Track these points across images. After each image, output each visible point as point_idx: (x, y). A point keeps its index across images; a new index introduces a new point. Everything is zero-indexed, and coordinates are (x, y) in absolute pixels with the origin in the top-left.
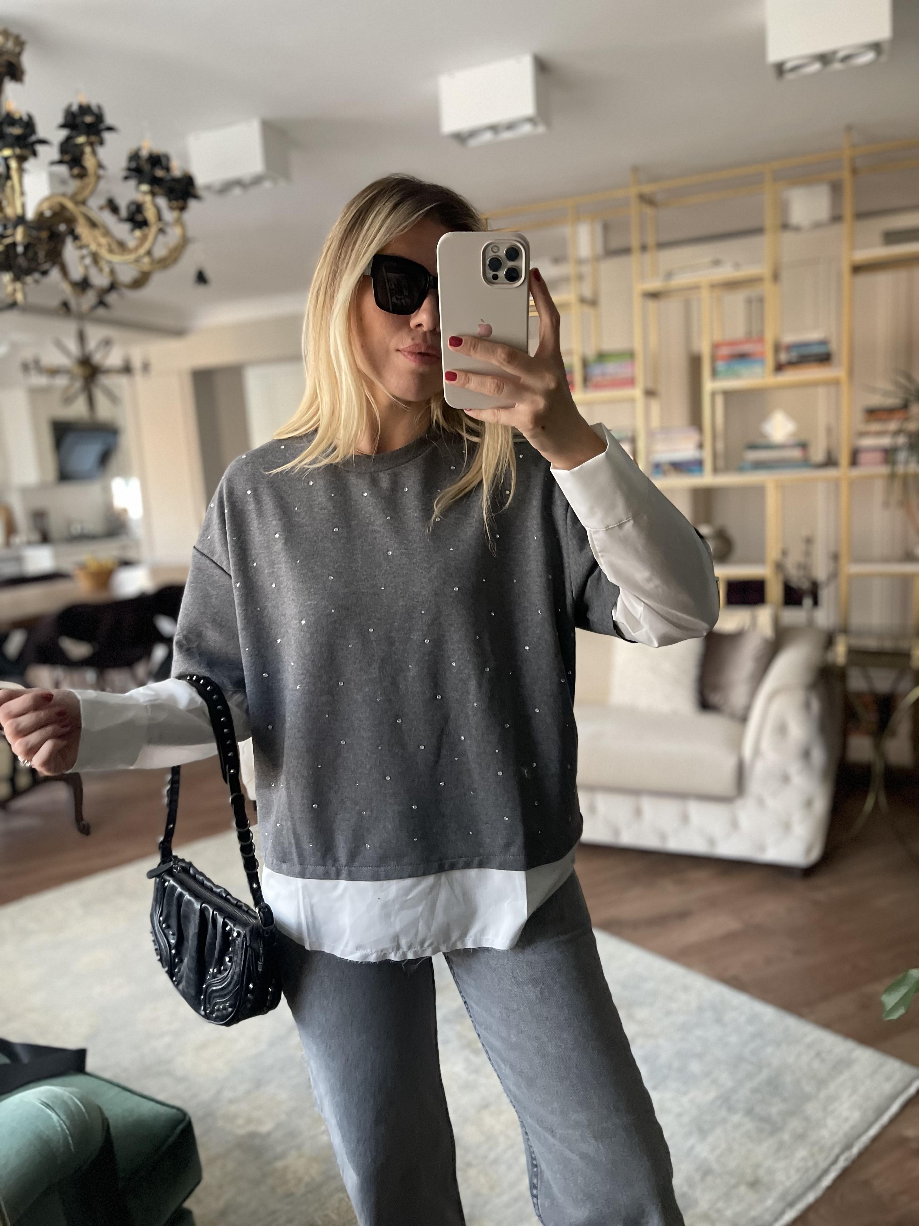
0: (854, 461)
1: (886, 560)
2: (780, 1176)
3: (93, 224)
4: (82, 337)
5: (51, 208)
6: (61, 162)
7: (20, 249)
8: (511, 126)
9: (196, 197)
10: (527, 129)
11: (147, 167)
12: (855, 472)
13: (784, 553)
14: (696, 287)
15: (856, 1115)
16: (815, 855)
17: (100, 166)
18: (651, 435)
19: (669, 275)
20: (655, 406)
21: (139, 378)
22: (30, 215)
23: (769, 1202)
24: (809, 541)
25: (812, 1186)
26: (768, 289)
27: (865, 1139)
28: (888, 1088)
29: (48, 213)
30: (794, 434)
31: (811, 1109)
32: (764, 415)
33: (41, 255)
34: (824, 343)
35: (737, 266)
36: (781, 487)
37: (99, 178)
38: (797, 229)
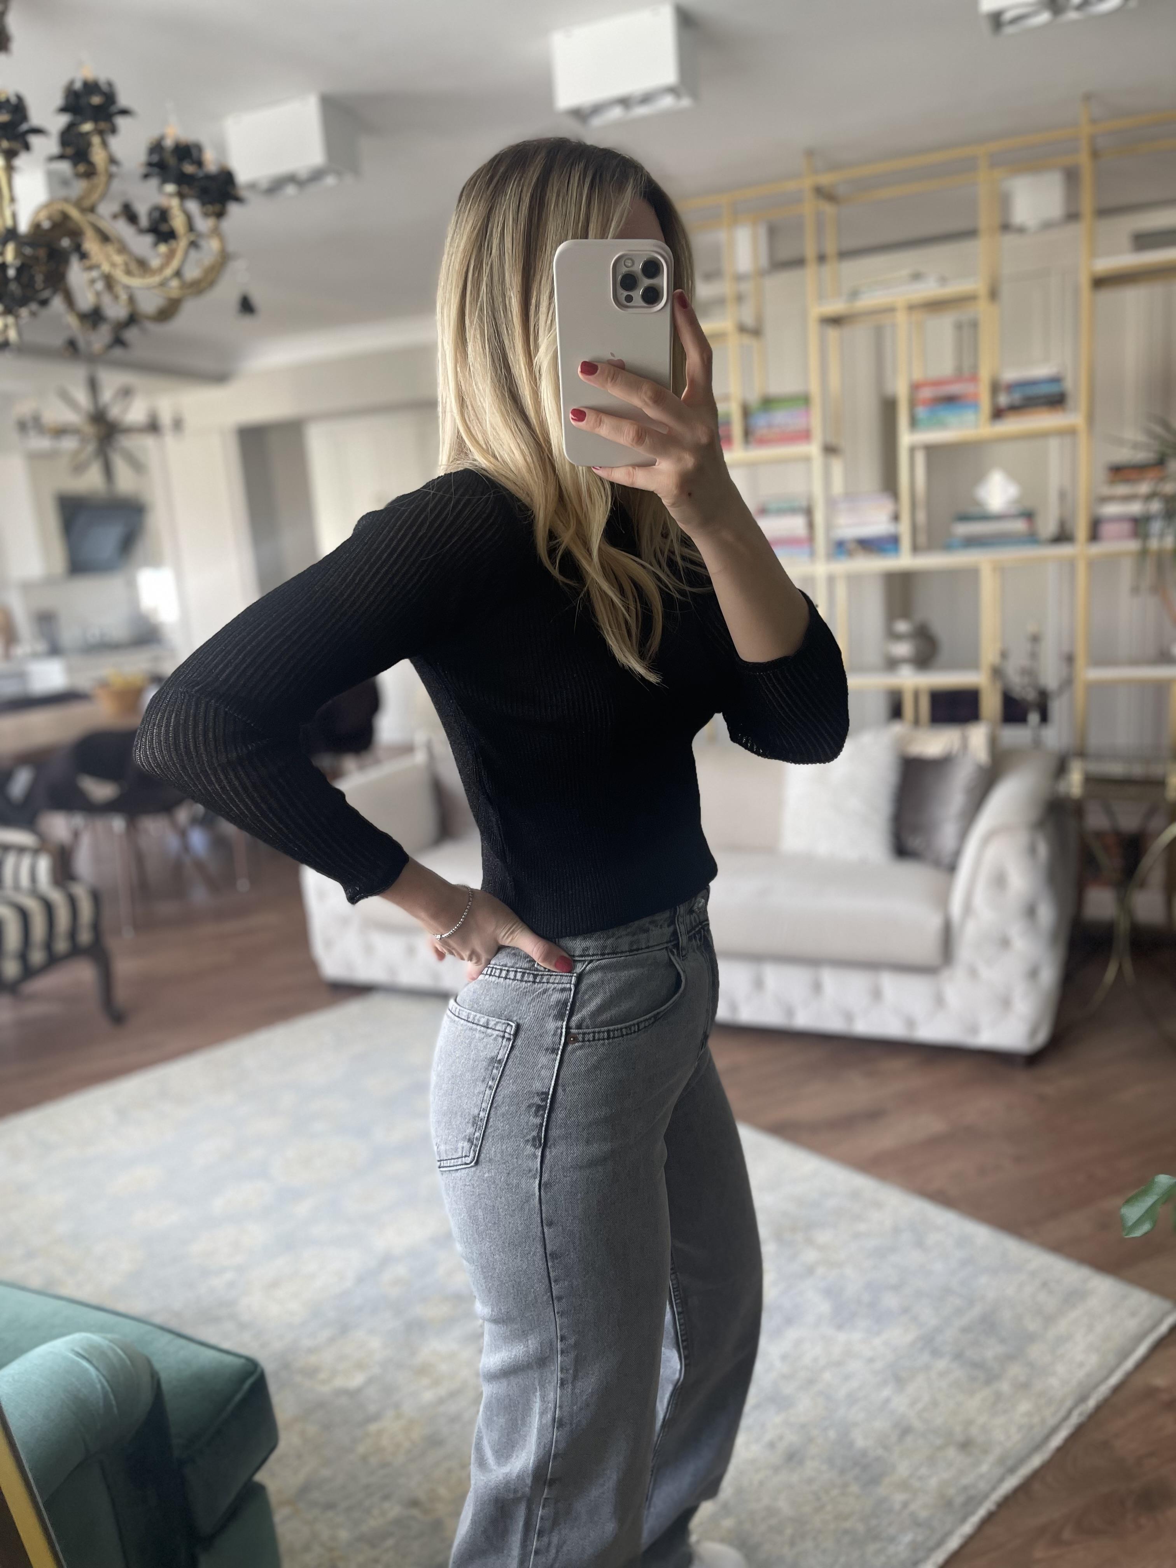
0: (1094, 535)
1: (1135, 662)
2: (998, 1435)
3: (105, 238)
4: (93, 386)
5: (50, 218)
6: (61, 157)
7: (11, 273)
8: (647, 98)
9: (238, 199)
10: (667, 102)
11: (172, 161)
12: (1096, 549)
13: (1004, 655)
14: (890, 310)
15: (1093, 1360)
16: (1041, 1038)
17: (113, 161)
18: (831, 503)
19: (854, 294)
20: (837, 467)
21: (169, 439)
22: (24, 227)
23: (984, 1468)
24: (1035, 639)
25: (1038, 1448)
26: (983, 309)
27: (1104, 1390)
28: (1132, 1325)
29: (46, 225)
30: (1017, 501)
31: (1036, 1352)
32: (979, 476)
33: (39, 279)
34: (1056, 380)
35: (943, 280)
36: (1000, 570)
37: (111, 176)
38: (1021, 230)
